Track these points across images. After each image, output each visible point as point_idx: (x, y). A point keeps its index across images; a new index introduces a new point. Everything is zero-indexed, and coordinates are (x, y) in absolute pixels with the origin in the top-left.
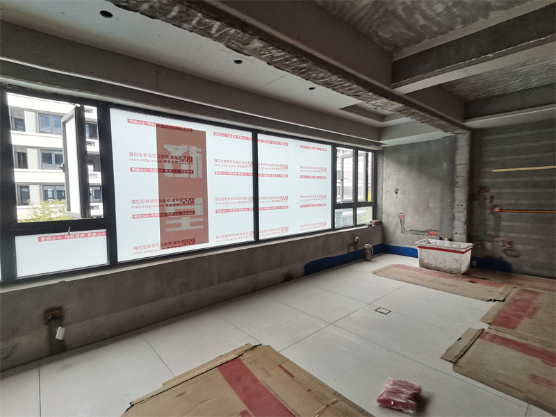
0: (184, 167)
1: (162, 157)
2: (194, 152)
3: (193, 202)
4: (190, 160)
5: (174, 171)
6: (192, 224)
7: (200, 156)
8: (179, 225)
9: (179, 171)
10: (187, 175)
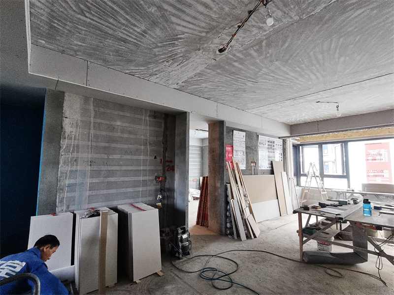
0: (378, 157)
1: (368, 155)
2: (383, 151)
3: (383, 172)
4: (380, 155)
5: (373, 160)
6: (382, 181)
7: (386, 153)
8: (376, 181)
9: (375, 160)
10: (379, 161)
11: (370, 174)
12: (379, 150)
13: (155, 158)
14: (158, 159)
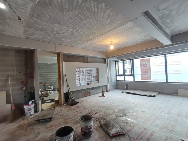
0: (145, 66)
1: (141, 65)
2: (147, 63)
3: (147, 72)
4: (146, 64)
5: (143, 67)
6: (147, 76)
7: (149, 63)
8: (145, 76)
9: (144, 67)
10: (146, 67)
11: (142, 73)
12: (146, 62)
13: (20, 72)
14: (22, 73)
